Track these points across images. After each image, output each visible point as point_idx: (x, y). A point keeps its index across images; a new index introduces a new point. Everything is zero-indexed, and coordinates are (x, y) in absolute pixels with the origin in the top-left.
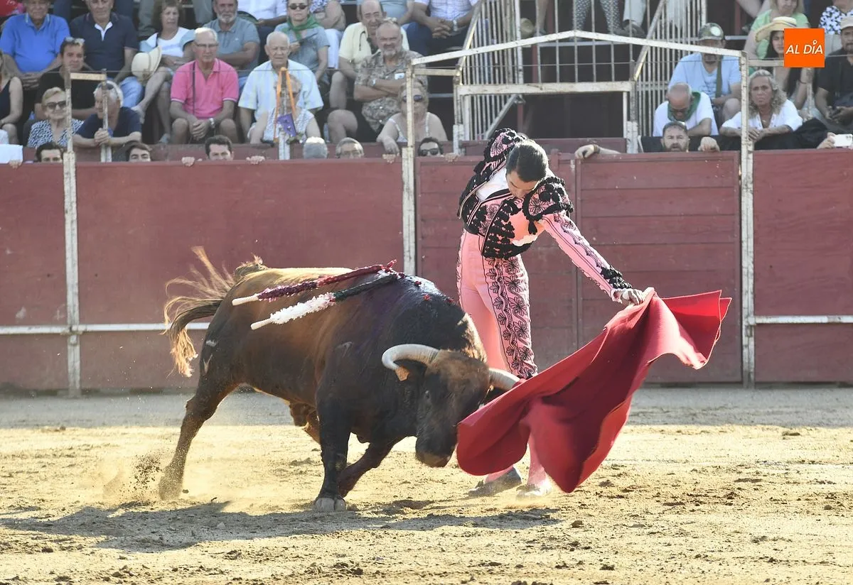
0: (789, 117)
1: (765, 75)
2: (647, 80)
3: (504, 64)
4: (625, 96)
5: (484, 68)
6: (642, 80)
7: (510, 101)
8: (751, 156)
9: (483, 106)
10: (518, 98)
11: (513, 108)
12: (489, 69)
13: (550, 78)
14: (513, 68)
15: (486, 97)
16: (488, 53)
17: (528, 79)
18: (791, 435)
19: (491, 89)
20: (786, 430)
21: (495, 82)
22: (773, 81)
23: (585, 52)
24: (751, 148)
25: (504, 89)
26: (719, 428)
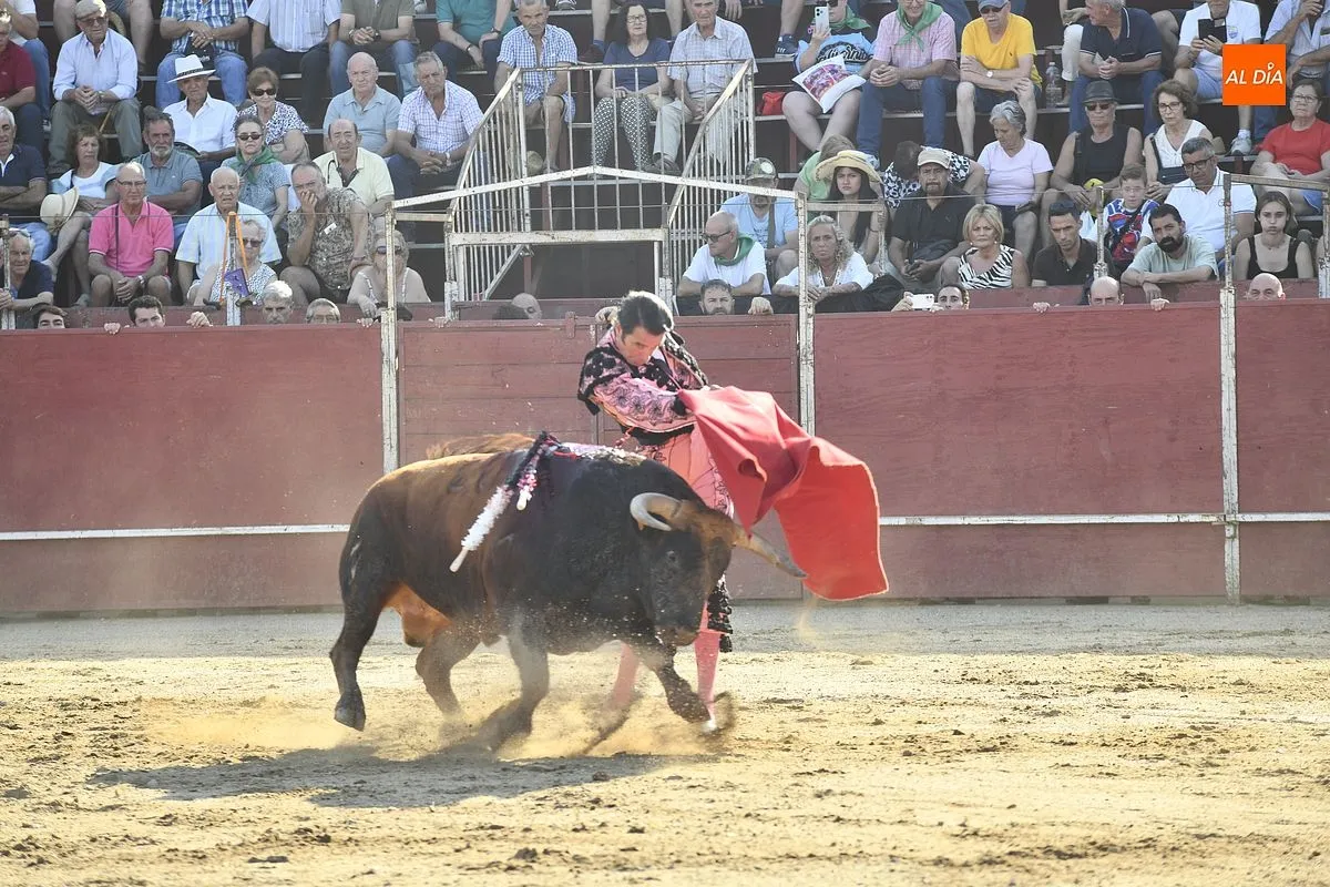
0: (857, 273)
1: (827, 222)
2: (683, 227)
3: (507, 207)
4: (656, 245)
5: (482, 212)
6: (677, 228)
7: (514, 253)
8: (811, 320)
9: (482, 259)
10: (525, 249)
11: (519, 261)
12: (488, 213)
13: (563, 224)
14: (518, 212)
15: (484, 248)
16: (487, 194)
17: (537, 226)
18: (863, 663)
19: (491, 238)
20: (856, 657)
21: (496, 230)
22: (838, 229)
23: (606, 193)
24: (811, 311)
25: (506, 238)
26: (775, 656)
